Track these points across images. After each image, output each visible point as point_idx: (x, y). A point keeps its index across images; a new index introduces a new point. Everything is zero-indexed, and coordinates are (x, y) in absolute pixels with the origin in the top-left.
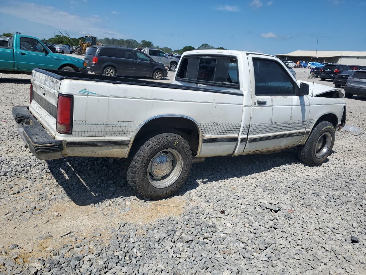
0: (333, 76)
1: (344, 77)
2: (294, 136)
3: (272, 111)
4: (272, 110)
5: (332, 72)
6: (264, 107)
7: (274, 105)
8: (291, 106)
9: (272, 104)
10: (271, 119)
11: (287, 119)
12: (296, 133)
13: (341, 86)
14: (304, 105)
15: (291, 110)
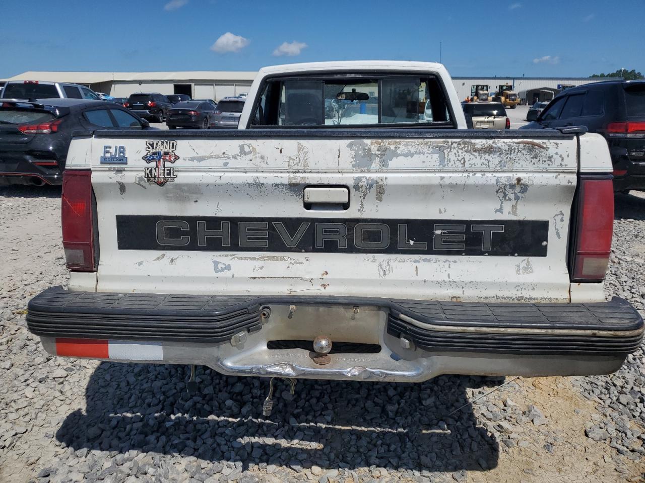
0: (148, 112)
1: (180, 112)
5: (146, 107)
13: (177, 127)
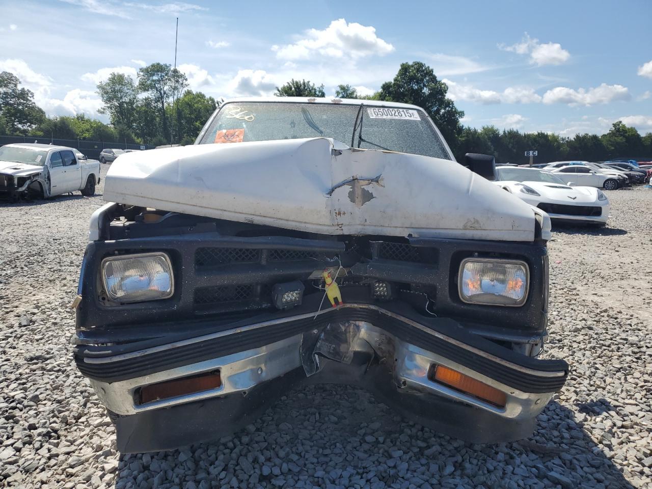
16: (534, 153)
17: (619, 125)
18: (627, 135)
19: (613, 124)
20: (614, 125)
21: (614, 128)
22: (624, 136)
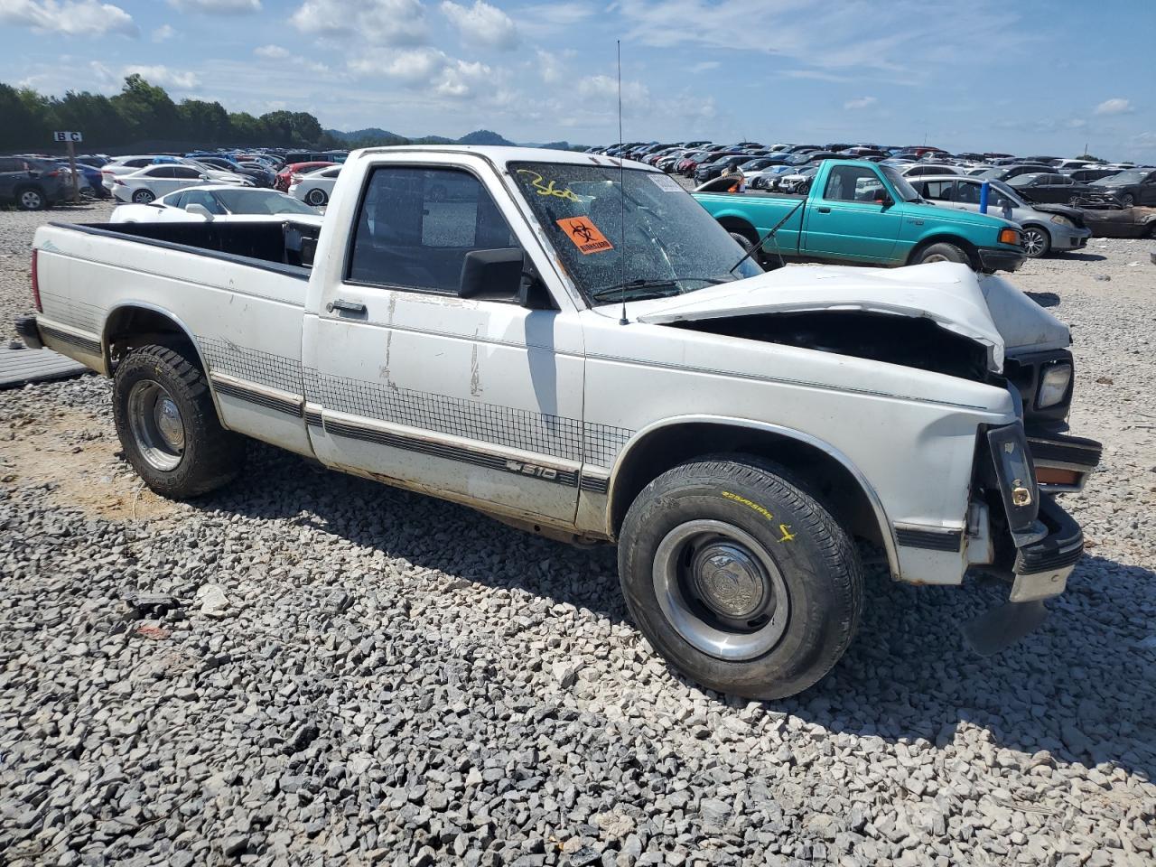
2: (509, 470)
3: (389, 344)
4: (389, 339)
6: (356, 326)
7: (395, 323)
8: (475, 340)
9: (391, 318)
10: (385, 371)
11: (459, 389)
12: (522, 463)
14: (551, 351)
15: (474, 359)
16: (75, 136)
17: (136, 81)
18: (153, 99)
19: (127, 79)
20: (129, 81)
21: (128, 87)
22: (150, 103)
